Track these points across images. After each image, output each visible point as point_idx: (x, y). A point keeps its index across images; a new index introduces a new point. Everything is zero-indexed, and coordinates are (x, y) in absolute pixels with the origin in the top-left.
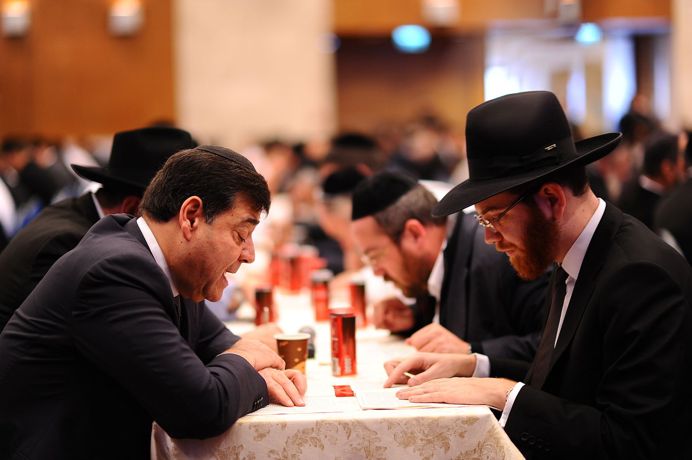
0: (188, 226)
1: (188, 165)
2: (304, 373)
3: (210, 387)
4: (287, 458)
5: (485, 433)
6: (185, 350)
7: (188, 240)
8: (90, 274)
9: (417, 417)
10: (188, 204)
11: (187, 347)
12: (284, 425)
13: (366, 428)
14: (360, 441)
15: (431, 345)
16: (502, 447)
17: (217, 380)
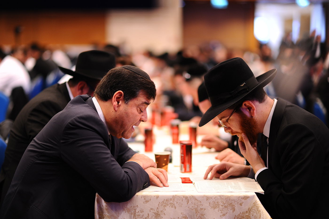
0: (116, 105)
1: (118, 75)
2: (167, 171)
3: (124, 179)
4: (158, 212)
5: (252, 204)
6: (113, 161)
7: (116, 111)
8: (70, 123)
9: (220, 195)
10: (117, 94)
11: (114, 159)
12: (158, 197)
13: (196, 199)
14: (193, 205)
15: (227, 158)
16: (260, 211)
17: (127, 175)
